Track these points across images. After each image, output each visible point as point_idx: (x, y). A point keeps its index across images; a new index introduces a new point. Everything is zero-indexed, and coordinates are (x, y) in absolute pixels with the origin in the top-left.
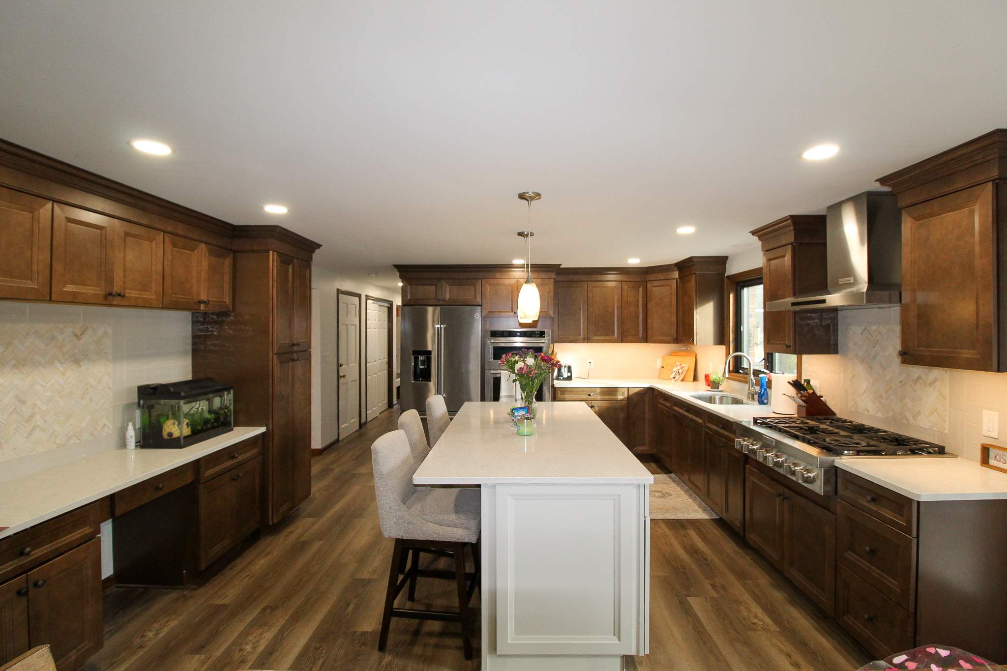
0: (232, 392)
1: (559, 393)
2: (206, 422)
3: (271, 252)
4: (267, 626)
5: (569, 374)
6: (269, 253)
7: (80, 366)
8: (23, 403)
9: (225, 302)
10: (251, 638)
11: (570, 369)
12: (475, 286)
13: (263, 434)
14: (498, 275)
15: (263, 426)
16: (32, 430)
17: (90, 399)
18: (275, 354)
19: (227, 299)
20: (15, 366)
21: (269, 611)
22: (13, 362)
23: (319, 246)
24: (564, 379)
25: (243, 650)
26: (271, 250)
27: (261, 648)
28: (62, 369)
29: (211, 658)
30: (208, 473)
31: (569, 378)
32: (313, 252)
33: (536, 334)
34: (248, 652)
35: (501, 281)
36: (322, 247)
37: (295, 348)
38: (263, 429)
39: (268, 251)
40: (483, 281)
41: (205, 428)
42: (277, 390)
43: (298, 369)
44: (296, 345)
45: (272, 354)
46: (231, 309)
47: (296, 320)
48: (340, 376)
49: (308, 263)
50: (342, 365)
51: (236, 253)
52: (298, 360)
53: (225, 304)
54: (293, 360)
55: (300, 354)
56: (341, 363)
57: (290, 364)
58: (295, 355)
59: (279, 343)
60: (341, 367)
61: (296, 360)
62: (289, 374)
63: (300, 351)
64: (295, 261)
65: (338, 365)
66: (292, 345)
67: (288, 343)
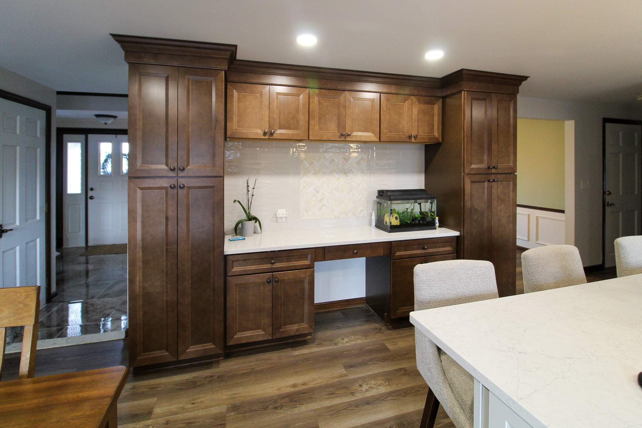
0: (436, 201)
2: (414, 219)
4: (389, 382)
6: (462, 93)
7: (348, 176)
8: (318, 192)
9: (435, 136)
10: (373, 383)
13: (457, 237)
15: (458, 231)
16: (322, 206)
17: (353, 194)
18: (468, 174)
19: (437, 134)
20: (314, 173)
21: (402, 372)
22: (313, 172)
23: (525, 78)
25: (362, 386)
26: (463, 91)
27: (368, 394)
28: (337, 177)
29: (347, 377)
30: (398, 254)
32: (520, 84)
34: (362, 390)
36: (529, 79)
37: (493, 171)
38: (457, 233)
41: (413, 223)
42: (468, 204)
43: (498, 189)
44: (494, 168)
45: (463, 174)
46: (441, 140)
47: (494, 147)
48: (606, 204)
49: (513, 95)
50: (610, 193)
51: (444, 98)
52: (496, 181)
53: (435, 137)
54: (489, 181)
55: (499, 176)
56: (608, 192)
57: (486, 183)
58: (493, 177)
59: (471, 165)
60: (608, 194)
61: (494, 181)
62: (484, 192)
63: (499, 174)
64: (493, 95)
65: (604, 193)
66: (489, 168)
67: (483, 166)
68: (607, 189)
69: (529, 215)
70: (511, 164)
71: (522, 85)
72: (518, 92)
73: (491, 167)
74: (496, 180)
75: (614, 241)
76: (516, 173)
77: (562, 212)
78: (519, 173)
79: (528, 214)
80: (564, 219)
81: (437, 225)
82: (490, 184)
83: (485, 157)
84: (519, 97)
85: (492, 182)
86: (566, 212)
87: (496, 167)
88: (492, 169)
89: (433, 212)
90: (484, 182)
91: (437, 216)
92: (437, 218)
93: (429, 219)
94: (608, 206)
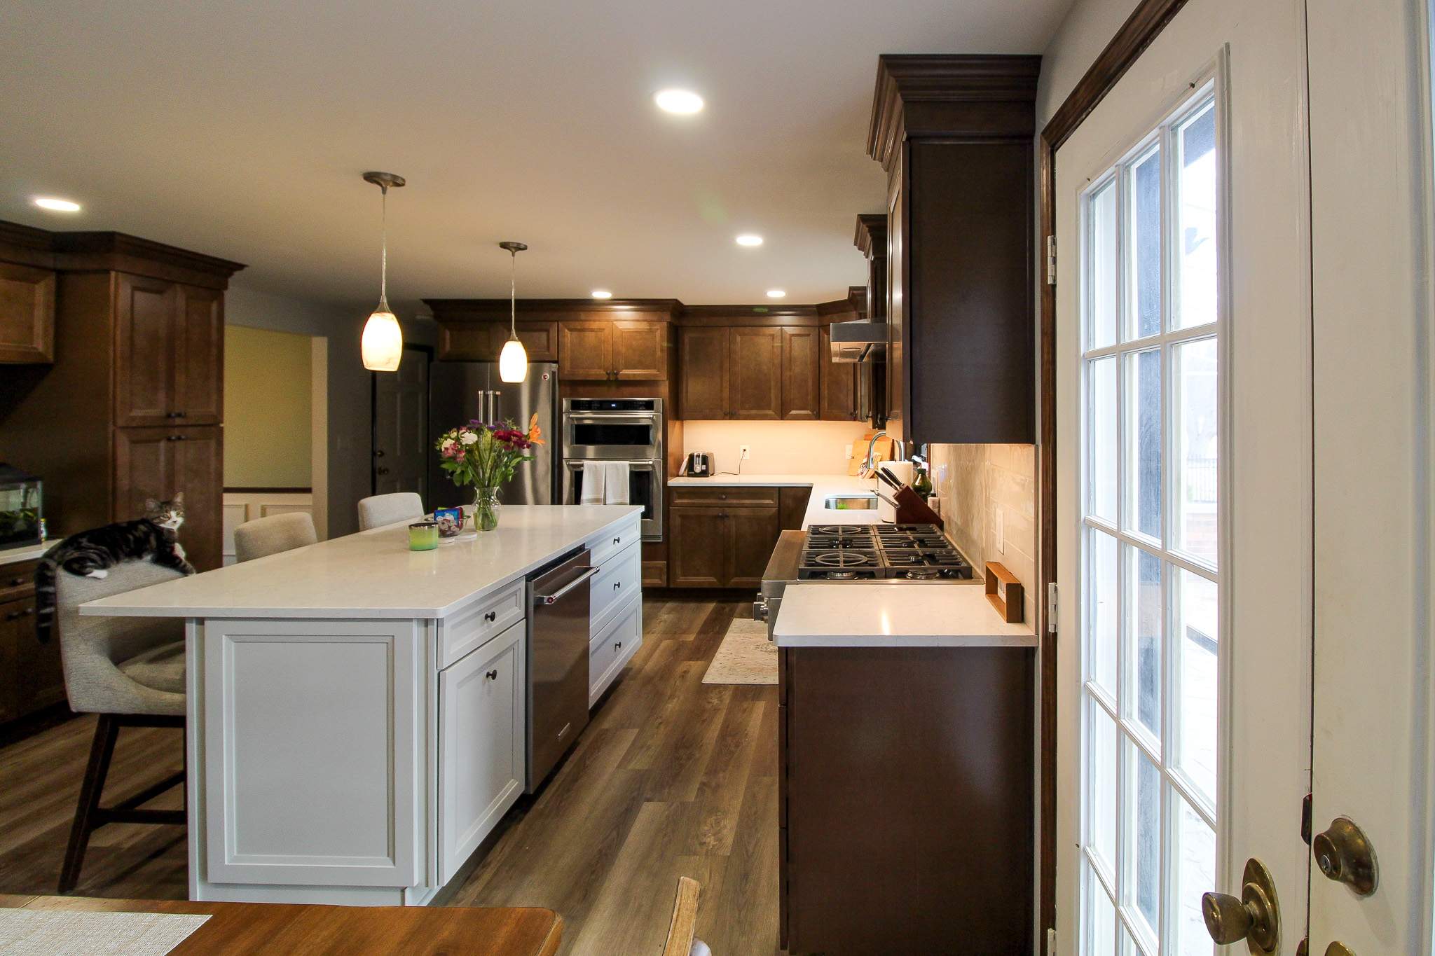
0: (39, 485)
1: (675, 495)
3: (113, 274)
5: (704, 467)
6: (110, 273)
9: (38, 349)
11: (705, 460)
12: (548, 331)
14: (583, 316)
18: (123, 428)
19: (41, 344)
23: (241, 267)
24: (696, 475)
26: (114, 270)
31: (704, 474)
32: (231, 274)
33: (641, 405)
35: (587, 325)
36: (246, 269)
37: (178, 421)
39: (107, 272)
40: (560, 324)
42: (124, 483)
43: (186, 454)
44: (179, 415)
45: (111, 428)
46: (51, 357)
47: (180, 379)
48: (377, 470)
49: (217, 291)
50: (382, 454)
51: (60, 273)
52: (183, 440)
53: (35, 351)
54: (169, 439)
55: (190, 430)
56: (379, 451)
57: (162, 444)
58: (176, 432)
59: (131, 410)
60: (380, 456)
61: (179, 438)
62: (157, 460)
63: (191, 426)
64: (178, 287)
65: (374, 454)
66: (169, 416)
67: (157, 411)
68: (379, 447)
69: (247, 506)
70: (213, 409)
71: (233, 277)
72: (226, 288)
73: (173, 415)
74: (183, 437)
75: (357, 502)
76: (222, 425)
77: (308, 490)
78: (228, 425)
79: (244, 503)
80: (311, 503)
81: (44, 534)
82: (171, 444)
83: (162, 396)
84: (228, 295)
85: (174, 440)
86: (313, 490)
87: (183, 414)
88: (173, 417)
89: (34, 510)
90: (158, 441)
91: (43, 518)
92: (43, 521)
93: (20, 526)
94: (380, 473)
